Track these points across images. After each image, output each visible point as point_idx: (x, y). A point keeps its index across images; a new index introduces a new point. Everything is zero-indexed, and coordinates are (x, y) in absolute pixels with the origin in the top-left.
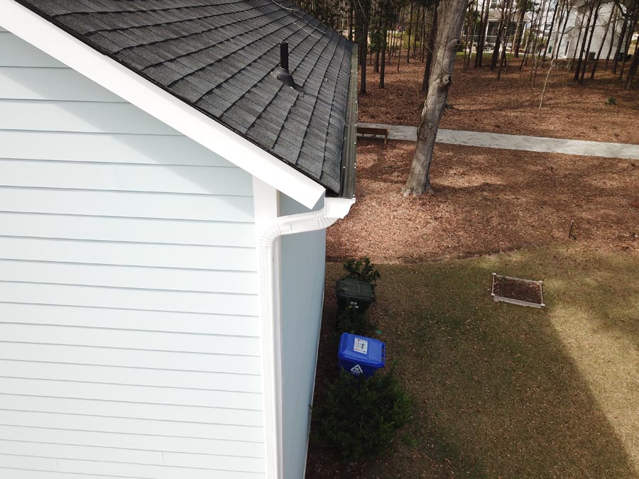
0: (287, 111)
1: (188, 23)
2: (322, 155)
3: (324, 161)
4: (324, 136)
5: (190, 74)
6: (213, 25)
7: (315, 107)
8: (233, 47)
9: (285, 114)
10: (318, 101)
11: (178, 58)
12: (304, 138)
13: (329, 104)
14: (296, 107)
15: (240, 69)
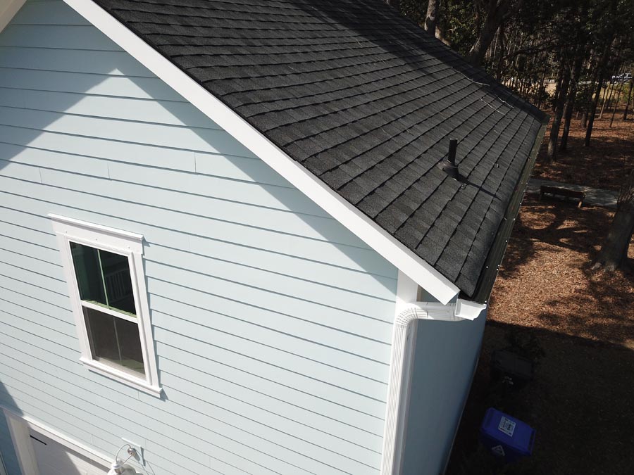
0: (443, 206)
1: (372, 118)
2: (465, 255)
3: (466, 261)
4: (474, 233)
5: (359, 175)
6: (395, 116)
7: (474, 200)
8: (408, 138)
9: (439, 209)
10: (481, 192)
11: (353, 158)
12: (451, 237)
13: (492, 195)
14: (454, 201)
15: (408, 163)
